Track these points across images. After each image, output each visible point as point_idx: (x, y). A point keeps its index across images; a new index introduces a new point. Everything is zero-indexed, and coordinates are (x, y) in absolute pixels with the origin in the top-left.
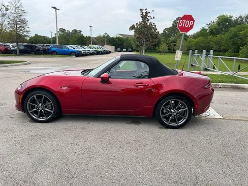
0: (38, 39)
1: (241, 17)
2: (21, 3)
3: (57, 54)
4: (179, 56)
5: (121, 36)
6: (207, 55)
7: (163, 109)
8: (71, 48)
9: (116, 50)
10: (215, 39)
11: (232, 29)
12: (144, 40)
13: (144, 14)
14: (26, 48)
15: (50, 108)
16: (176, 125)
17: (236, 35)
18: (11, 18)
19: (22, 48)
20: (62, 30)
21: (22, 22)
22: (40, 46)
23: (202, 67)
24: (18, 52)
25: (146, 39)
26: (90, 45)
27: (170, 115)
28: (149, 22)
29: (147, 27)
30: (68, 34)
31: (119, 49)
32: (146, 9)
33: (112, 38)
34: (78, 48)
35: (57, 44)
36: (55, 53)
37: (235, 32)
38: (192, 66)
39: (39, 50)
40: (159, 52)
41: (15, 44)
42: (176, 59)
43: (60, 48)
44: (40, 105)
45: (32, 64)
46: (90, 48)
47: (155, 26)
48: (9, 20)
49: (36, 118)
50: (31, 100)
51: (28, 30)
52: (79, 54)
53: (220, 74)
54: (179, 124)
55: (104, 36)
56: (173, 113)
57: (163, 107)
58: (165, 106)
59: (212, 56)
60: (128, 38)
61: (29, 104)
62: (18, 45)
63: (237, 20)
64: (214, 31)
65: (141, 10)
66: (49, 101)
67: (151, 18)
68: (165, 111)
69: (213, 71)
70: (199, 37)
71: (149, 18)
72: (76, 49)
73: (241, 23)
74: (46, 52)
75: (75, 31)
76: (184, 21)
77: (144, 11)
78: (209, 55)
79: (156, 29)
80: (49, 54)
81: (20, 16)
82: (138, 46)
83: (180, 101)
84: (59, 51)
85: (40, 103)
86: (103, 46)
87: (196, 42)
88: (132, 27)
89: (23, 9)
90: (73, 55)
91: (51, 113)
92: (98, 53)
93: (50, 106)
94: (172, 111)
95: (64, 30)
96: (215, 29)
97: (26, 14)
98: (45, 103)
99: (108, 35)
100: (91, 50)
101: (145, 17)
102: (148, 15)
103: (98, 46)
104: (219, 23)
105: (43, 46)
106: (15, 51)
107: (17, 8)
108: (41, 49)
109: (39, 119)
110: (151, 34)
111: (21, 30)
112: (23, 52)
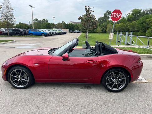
0: (21, 26)
1: (146, 10)
2: (10, 3)
3: (33, 35)
4: (111, 36)
5: (72, 23)
6: (129, 35)
7: (108, 79)
8: (41, 31)
9: (69, 32)
10: (131, 24)
11: (141, 18)
12: (88, 26)
13: (88, 9)
14: (14, 32)
15: (26, 79)
16: (117, 90)
17: (144, 22)
18: (4, 13)
19: (11, 31)
20: (36, 20)
21: (11, 16)
22: (22, 30)
23: (126, 43)
24: (8, 34)
25: (89, 25)
26: (53, 29)
27: (113, 83)
28: (91, 14)
29: (90, 17)
30: (40, 22)
31: (71, 31)
32: (89, 6)
33: (67, 24)
34: (46, 31)
35: (33, 29)
36: (32, 34)
37: (143, 20)
38: (119, 41)
39: (22, 33)
40: (96, 32)
41: (7, 29)
42: (110, 38)
43: (35, 31)
44: (19, 76)
45: (16, 42)
46: (54, 30)
47: (95, 17)
48: (2, 14)
49: (16, 86)
50: (12, 73)
51: (14, 20)
52: (47, 35)
53: (138, 47)
54: (119, 89)
55: (62, 23)
56: (115, 81)
57: (108, 77)
58: (109, 76)
59: (132, 35)
60: (77, 24)
61: (11, 76)
62: (8, 30)
63: (144, 12)
64: (130, 19)
65: (85, 7)
66: (25, 73)
67: (92, 12)
68: (109, 80)
69: (132, 45)
70: (120, 23)
71: (91, 12)
72: (44, 32)
73: (147, 14)
74: (26, 34)
75: (44, 20)
76: (115, 14)
77: (88, 8)
78: (130, 35)
79: (96, 19)
80: (28, 35)
81: (9, 11)
82: (83, 29)
83: (120, 73)
84: (34, 33)
85: (19, 75)
86: (62, 29)
87: (119, 26)
88: (80, 18)
89: (11, 7)
90: (43, 35)
91: (27, 82)
92: (59, 34)
93: (26, 77)
94: (114, 80)
95: (37, 20)
96: (131, 18)
97: (13, 10)
98: (22, 75)
99: (64, 22)
100: (54, 32)
101: (88, 11)
102: (90, 10)
103: (58, 29)
104: (133, 14)
105: (24, 30)
106: (7, 33)
107: (8, 7)
108: (23, 32)
109: (18, 86)
110: (92, 22)
111: (10, 20)
112: (12, 34)
